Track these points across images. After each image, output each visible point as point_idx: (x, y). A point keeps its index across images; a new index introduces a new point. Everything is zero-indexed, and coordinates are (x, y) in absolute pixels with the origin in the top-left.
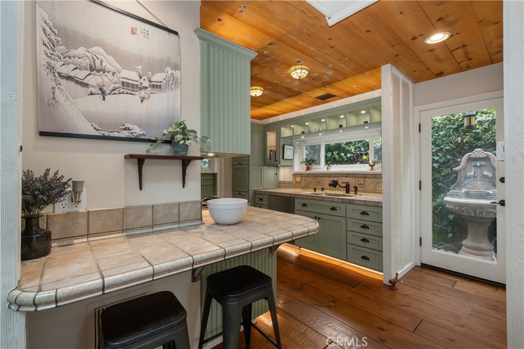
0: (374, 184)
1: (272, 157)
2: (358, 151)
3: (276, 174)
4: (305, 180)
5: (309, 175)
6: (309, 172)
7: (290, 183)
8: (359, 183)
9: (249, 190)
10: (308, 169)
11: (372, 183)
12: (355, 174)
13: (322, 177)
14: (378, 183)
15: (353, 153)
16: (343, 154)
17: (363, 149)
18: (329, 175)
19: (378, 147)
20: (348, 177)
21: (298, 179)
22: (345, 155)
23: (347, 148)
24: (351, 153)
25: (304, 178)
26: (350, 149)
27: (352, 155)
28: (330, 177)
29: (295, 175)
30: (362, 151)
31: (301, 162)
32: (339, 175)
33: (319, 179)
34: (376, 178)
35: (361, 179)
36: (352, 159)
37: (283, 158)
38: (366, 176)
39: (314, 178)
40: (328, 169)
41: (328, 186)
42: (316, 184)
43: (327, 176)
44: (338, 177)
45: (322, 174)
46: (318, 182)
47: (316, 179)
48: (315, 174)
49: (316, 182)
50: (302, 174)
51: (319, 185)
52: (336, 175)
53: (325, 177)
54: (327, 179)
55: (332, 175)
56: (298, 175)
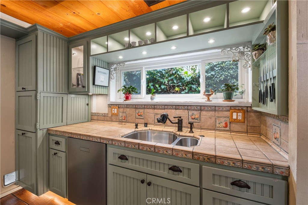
0: (213, 119)
1: (80, 82)
2: (171, 83)
3: (88, 104)
4: (123, 112)
5: (128, 106)
6: (128, 102)
7: (105, 115)
8: (193, 117)
9: (36, 129)
10: (127, 98)
11: (211, 118)
12: (188, 106)
13: (144, 108)
14: (219, 117)
15: (166, 85)
16: (157, 86)
17: (175, 81)
18: (153, 106)
19: (188, 80)
20: (178, 109)
21: (115, 111)
22: (160, 86)
23: (162, 80)
24: (164, 84)
25: (121, 110)
26: (164, 81)
27: (166, 86)
28: (154, 109)
29: (111, 106)
30: (175, 83)
31: (119, 91)
32: (166, 107)
33: (141, 111)
34: (215, 110)
35: (195, 112)
36: (165, 90)
37: (94, 84)
38: (202, 108)
39: (134, 110)
40: (152, 99)
41: (152, 120)
42: (136, 117)
43: (150, 107)
44: (164, 109)
45: (145, 105)
46: (139, 114)
47: (137, 111)
48: (135, 105)
49: (137, 115)
50: (119, 105)
51: (141, 119)
52: (163, 107)
53: (148, 109)
54: (151, 111)
55: (158, 106)
56: (115, 106)
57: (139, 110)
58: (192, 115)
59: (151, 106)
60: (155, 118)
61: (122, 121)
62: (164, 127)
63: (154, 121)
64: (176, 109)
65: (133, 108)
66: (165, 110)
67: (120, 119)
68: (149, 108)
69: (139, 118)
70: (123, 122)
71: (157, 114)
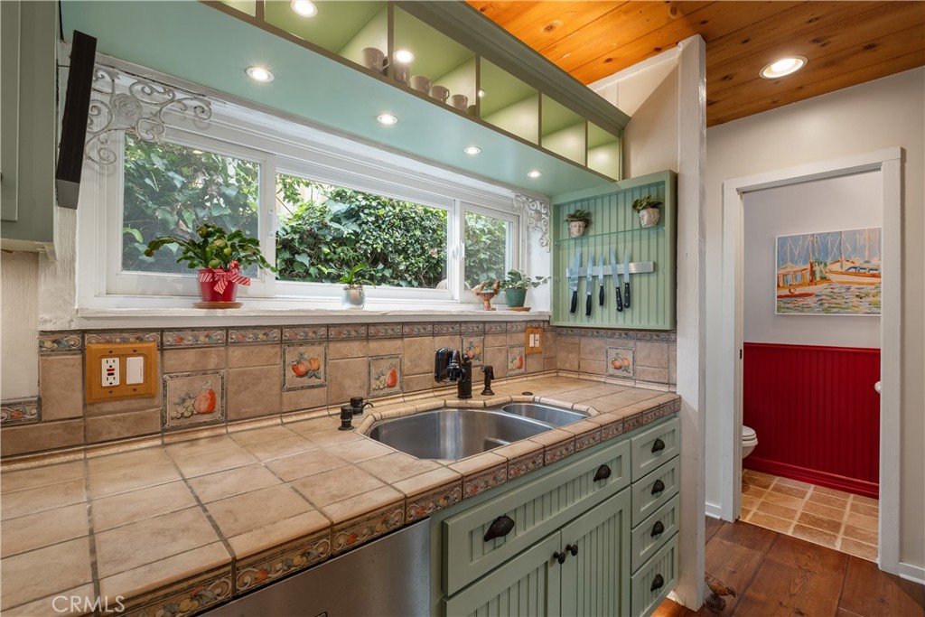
0: (504, 353)
4: (199, 372)
5: (230, 336)
6: (228, 314)
11: (500, 351)
12: (461, 324)
13: (328, 339)
14: (511, 347)
18: (363, 330)
20: (438, 334)
21: (127, 368)
25: (182, 359)
28: (368, 338)
29: (82, 340)
32: (406, 329)
33: (313, 352)
34: (506, 332)
35: (475, 340)
38: (487, 327)
40: (353, 300)
41: (358, 385)
42: (287, 386)
43: (353, 333)
44: (402, 337)
45: (328, 326)
46: (302, 369)
47: (291, 355)
48: (281, 328)
49: (290, 374)
50: (162, 331)
51: (313, 387)
52: (398, 329)
53: (343, 340)
54: (355, 348)
55: (381, 329)
56: (125, 341)
57: (302, 349)
58: (470, 348)
59: (356, 328)
60: (370, 373)
61: (187, 422)
62: (401, 400)
63: (366, 387)
64: (434, 335)
65: (264, 343)
66: (405, 339)
67: (171, 413)
68: (349, 339)
69: (302, 388)
70: (200, 424)
71: (378, 358)
